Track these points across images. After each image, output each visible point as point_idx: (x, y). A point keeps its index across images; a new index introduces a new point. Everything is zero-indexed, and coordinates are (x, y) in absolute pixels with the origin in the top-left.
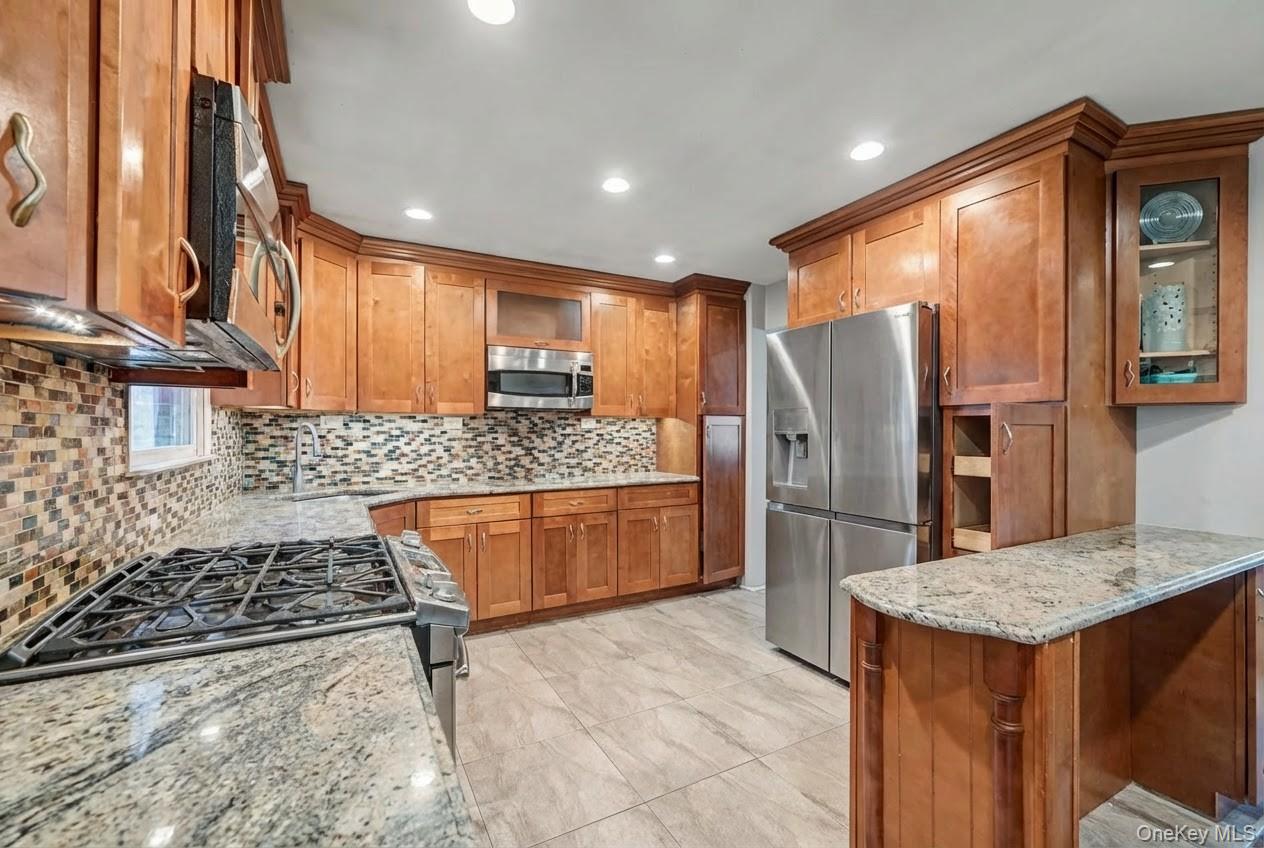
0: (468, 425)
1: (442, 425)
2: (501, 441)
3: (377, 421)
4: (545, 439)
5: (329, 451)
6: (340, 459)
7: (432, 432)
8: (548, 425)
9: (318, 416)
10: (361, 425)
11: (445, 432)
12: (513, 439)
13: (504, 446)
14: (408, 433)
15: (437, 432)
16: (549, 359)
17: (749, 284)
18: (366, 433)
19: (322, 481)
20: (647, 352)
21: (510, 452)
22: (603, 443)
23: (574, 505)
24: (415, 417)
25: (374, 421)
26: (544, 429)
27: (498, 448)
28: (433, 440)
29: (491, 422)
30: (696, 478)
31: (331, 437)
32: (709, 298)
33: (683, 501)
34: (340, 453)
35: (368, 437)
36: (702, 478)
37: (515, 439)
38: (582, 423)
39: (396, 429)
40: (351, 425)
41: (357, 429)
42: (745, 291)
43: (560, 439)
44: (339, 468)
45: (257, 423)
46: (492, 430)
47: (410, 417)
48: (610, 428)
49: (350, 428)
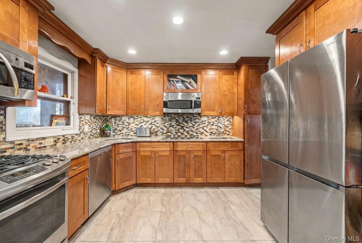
0: (163, 119)
1: (155, 119)
2: (173, 124)
3: (137, 118)
4: (189, 123)
5: (124, 126)
6: (127, 128)
7: (152, 121)
8: (189, 119)
9: (122, 117)
10: (133, 119)
11: (156, 121)
12: (177, 123)
13: (174, 126)
14: (145, 121)
15: (153, 121)
16: (182, 96)
17: (270, 58)
18: (134, 121)
19: (123, 135)
20: (224, 91)
21: (176, 128)
22: (210, 125)
23: (190, 147)
24: (147, 116)
25: (136, 118)
26: (188, 120)
27: (173, 126)
28: (153, 123)
29: (170, 118)
30: (242, 140)
31: (125, 122)
32: (249, 66)
33: (236, 149)
34: (127, 127)
35: (135, 122)
36: (245, 141)
37: (178, 123)
38: (202, 118)
39: (142, 120)
40: (130, 119)
41: (132, 120)
42: (268, 62)
43: (193, 123)
44: (127, 131)
45: (108, 118)
46: (170, 120)
47: (146, 117)
48: (213, 120)
49: (130, 120)
